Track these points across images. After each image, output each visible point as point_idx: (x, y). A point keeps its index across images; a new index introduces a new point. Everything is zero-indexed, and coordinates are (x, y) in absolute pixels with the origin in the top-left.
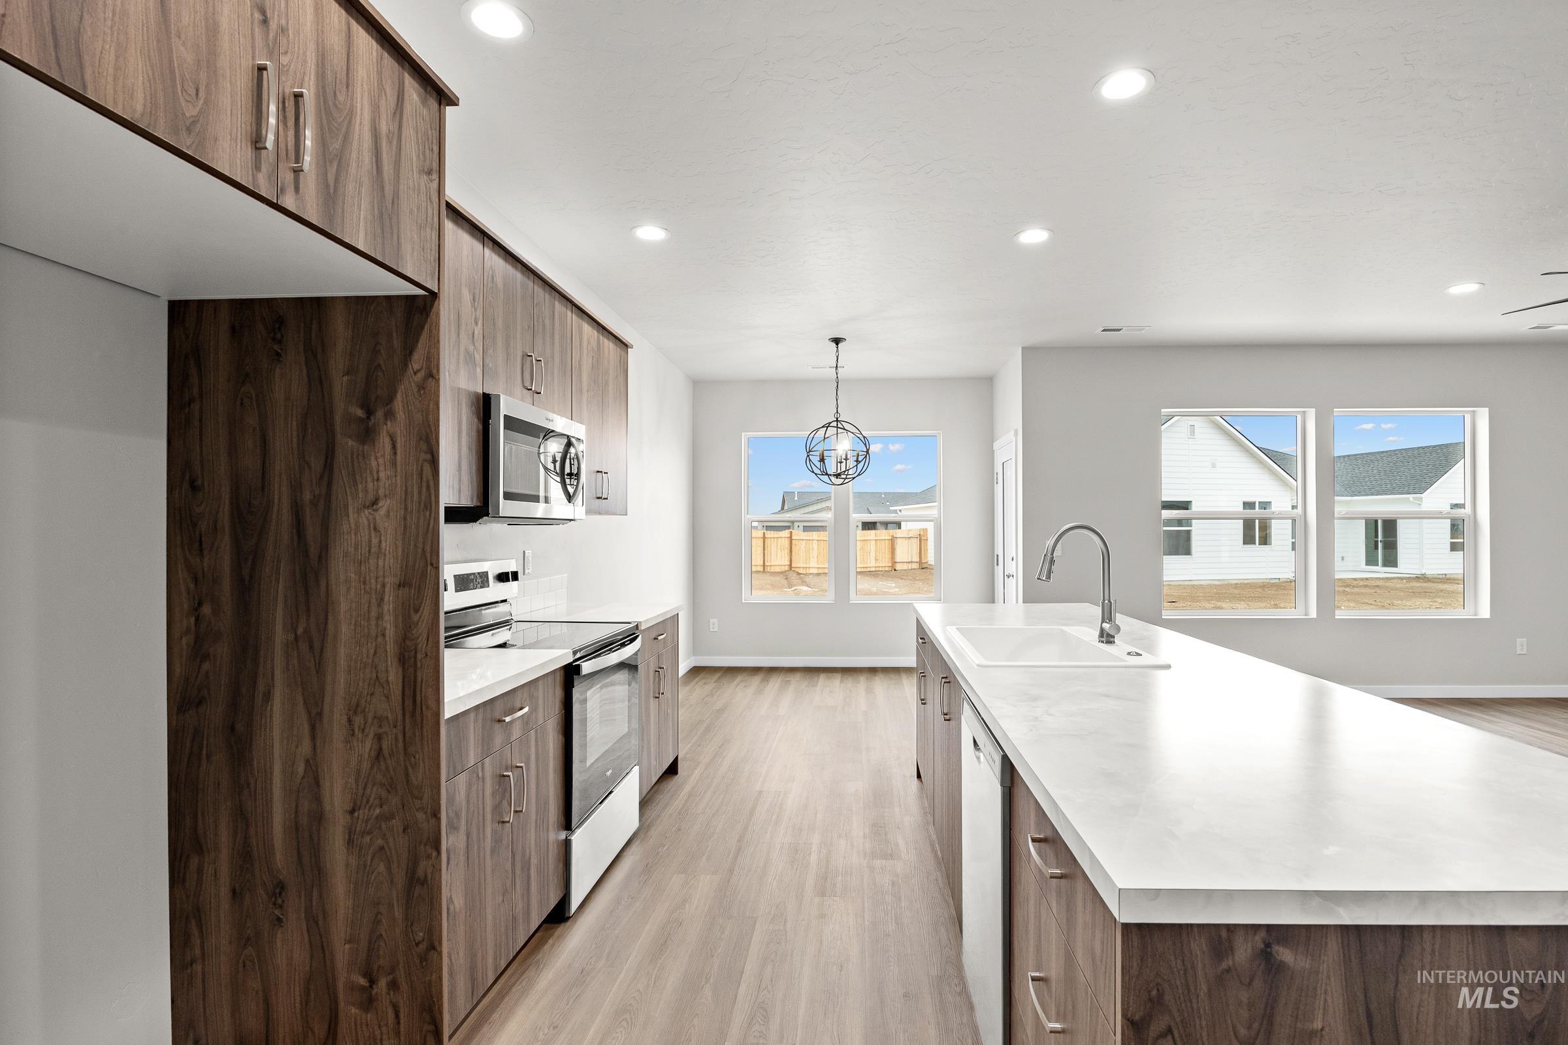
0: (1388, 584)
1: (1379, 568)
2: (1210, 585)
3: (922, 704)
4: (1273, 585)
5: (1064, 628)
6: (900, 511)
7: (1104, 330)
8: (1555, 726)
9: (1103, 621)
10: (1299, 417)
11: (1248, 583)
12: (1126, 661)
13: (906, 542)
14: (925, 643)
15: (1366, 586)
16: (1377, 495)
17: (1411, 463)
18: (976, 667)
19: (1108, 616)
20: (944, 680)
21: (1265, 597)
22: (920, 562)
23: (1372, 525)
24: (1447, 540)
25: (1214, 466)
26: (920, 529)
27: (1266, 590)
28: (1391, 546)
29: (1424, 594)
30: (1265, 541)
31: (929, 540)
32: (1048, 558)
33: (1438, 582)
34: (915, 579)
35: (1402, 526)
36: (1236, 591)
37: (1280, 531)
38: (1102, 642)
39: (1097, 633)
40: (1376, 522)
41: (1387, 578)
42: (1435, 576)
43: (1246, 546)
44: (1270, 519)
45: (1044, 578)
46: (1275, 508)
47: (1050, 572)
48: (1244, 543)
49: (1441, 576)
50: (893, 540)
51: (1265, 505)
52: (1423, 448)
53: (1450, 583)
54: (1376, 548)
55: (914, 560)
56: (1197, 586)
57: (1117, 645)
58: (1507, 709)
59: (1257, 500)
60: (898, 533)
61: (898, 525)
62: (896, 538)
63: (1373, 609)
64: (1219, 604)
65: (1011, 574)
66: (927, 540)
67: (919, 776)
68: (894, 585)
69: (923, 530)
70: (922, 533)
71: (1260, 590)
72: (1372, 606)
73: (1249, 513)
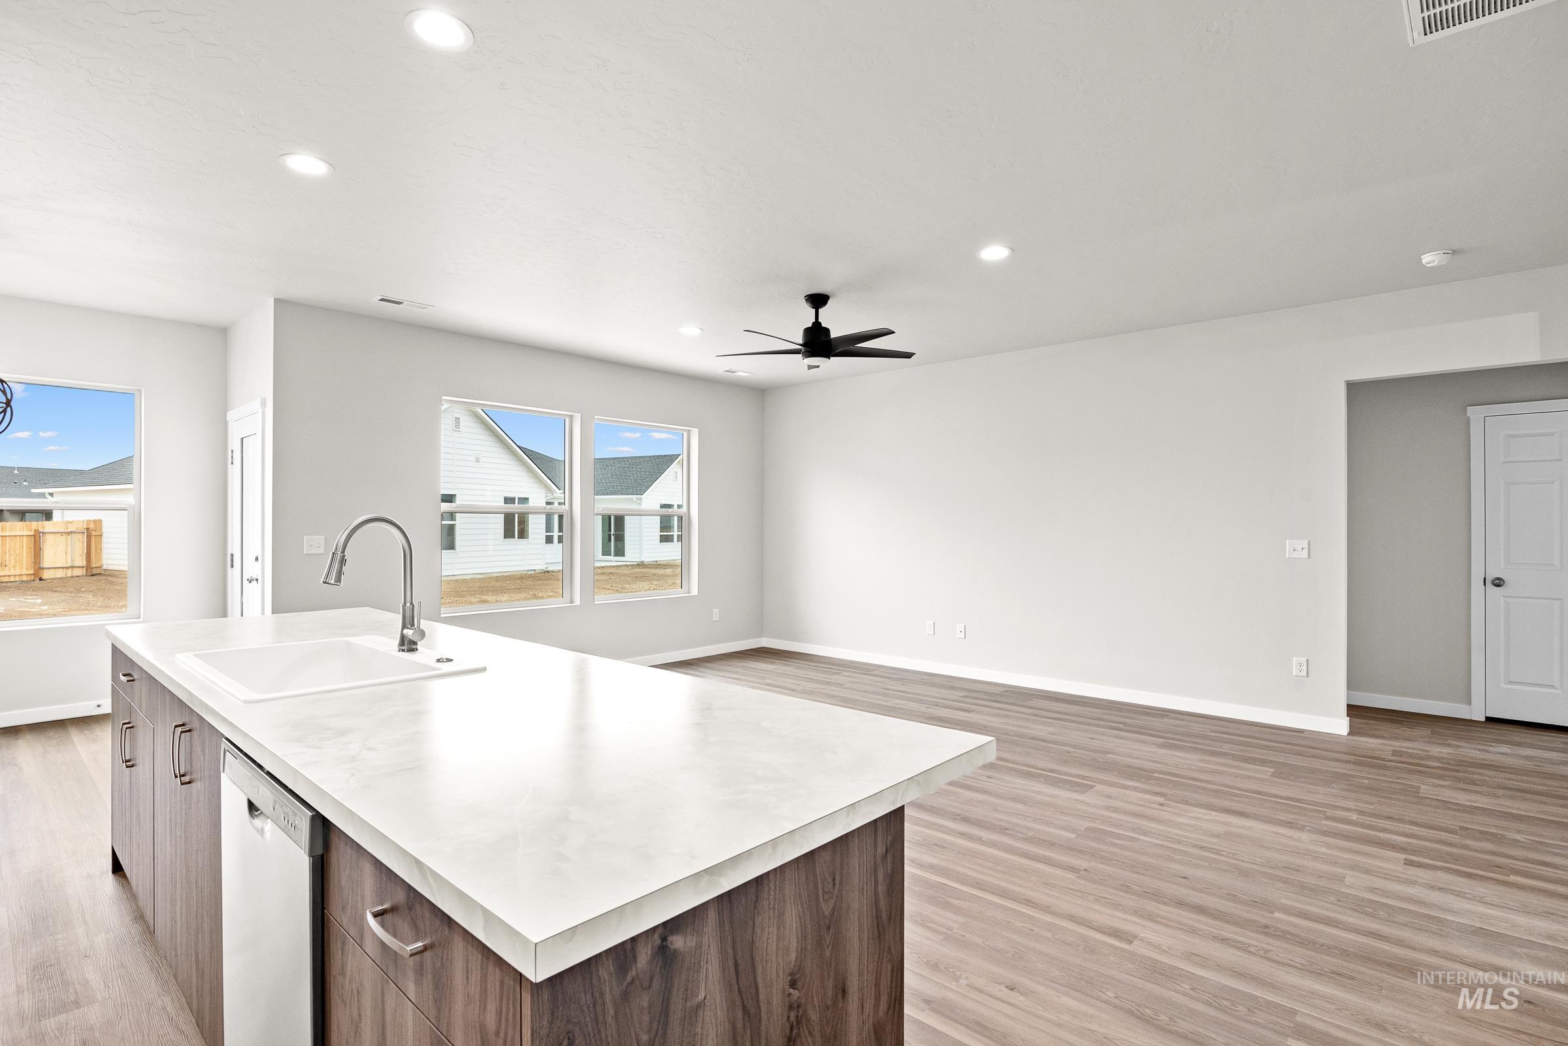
0: (618, 571)
1: (611, 558)
2: (473, 579)
3: (127, 767)
4: (530, 576)
5: (349, 639)
6: (51, 494)
7: (382, 300)
8: (736, 673)
9: (404, 627)
10: (567, 420)
11: (507, 576)
12: (440, 670)
13: (61, 539)
14: (133, 680)
15: (603, 573)
16: (611, 494)
17: (634, 469)
18: (242, 704)
19: (408, 621)
20: (180, 729)
21: (523, 588)
22: (88, 567)
23: (607, 519)
24: (657, 533)
25: (477, 460)
26: (89, 522)
27: (524, 581)
28: (620, 538)
29: (643, 578)
30: (523, 534)
31: (104, 535)
32: (338, 557)
33: (651, 568)
34: (79, 591)
35: (627, 519)
36: (498, 584)
37: (536, 525)
38: (403, 651)
39: (397, 642)
40: (610, 517)
41: (618, 566)
42: (650, 563)
43: (506, 540)
44: (528, 513)
45: (332, 582)
46: (531, 503)
47: (340, 573)
48: (505, 537)
49: (653, 563)
50: (37, 539)
51: (524, 500)
52: (643, 457)
53: (660, 568)
54: (610, 540)
55: (77, 564)
56: (461, 580)
57: (420, 652)
58: (709, 665)
59: (517, 496)
60: (47, 526)
61: (47, 515)
62: (43, 533)
63: (610, 594)
64: (484, 597)
65: (255, 577)
66: (101, 536)
67: (117, 868)
68: (39, 601)
69: (95, 522)
70: (92, 526)
71: (519, 582)
72: (610, 591)
73: (510, 508)
